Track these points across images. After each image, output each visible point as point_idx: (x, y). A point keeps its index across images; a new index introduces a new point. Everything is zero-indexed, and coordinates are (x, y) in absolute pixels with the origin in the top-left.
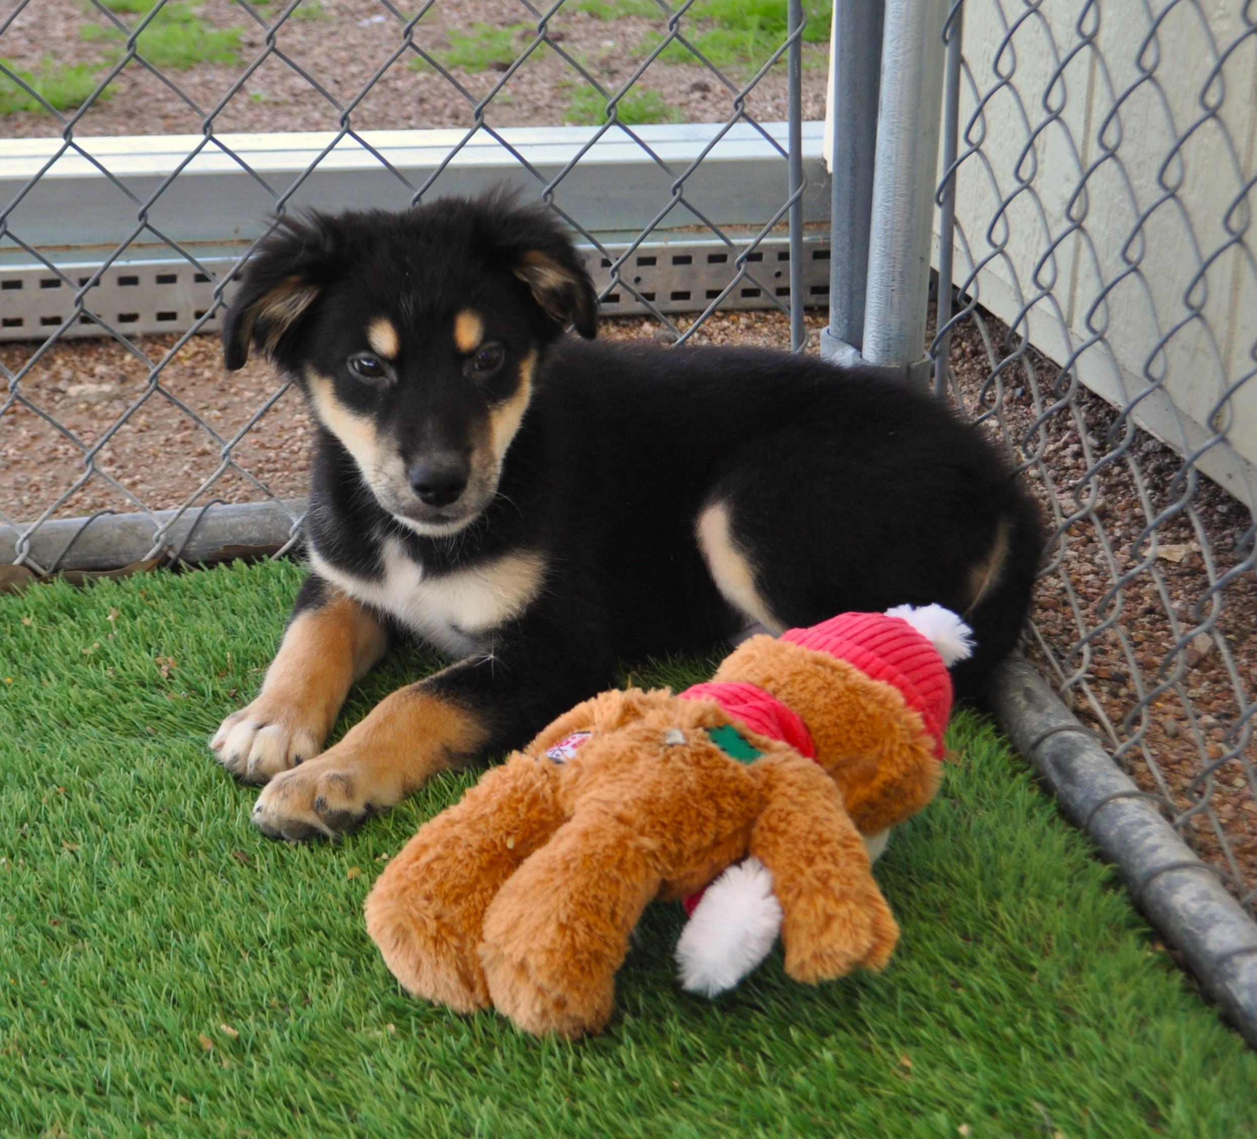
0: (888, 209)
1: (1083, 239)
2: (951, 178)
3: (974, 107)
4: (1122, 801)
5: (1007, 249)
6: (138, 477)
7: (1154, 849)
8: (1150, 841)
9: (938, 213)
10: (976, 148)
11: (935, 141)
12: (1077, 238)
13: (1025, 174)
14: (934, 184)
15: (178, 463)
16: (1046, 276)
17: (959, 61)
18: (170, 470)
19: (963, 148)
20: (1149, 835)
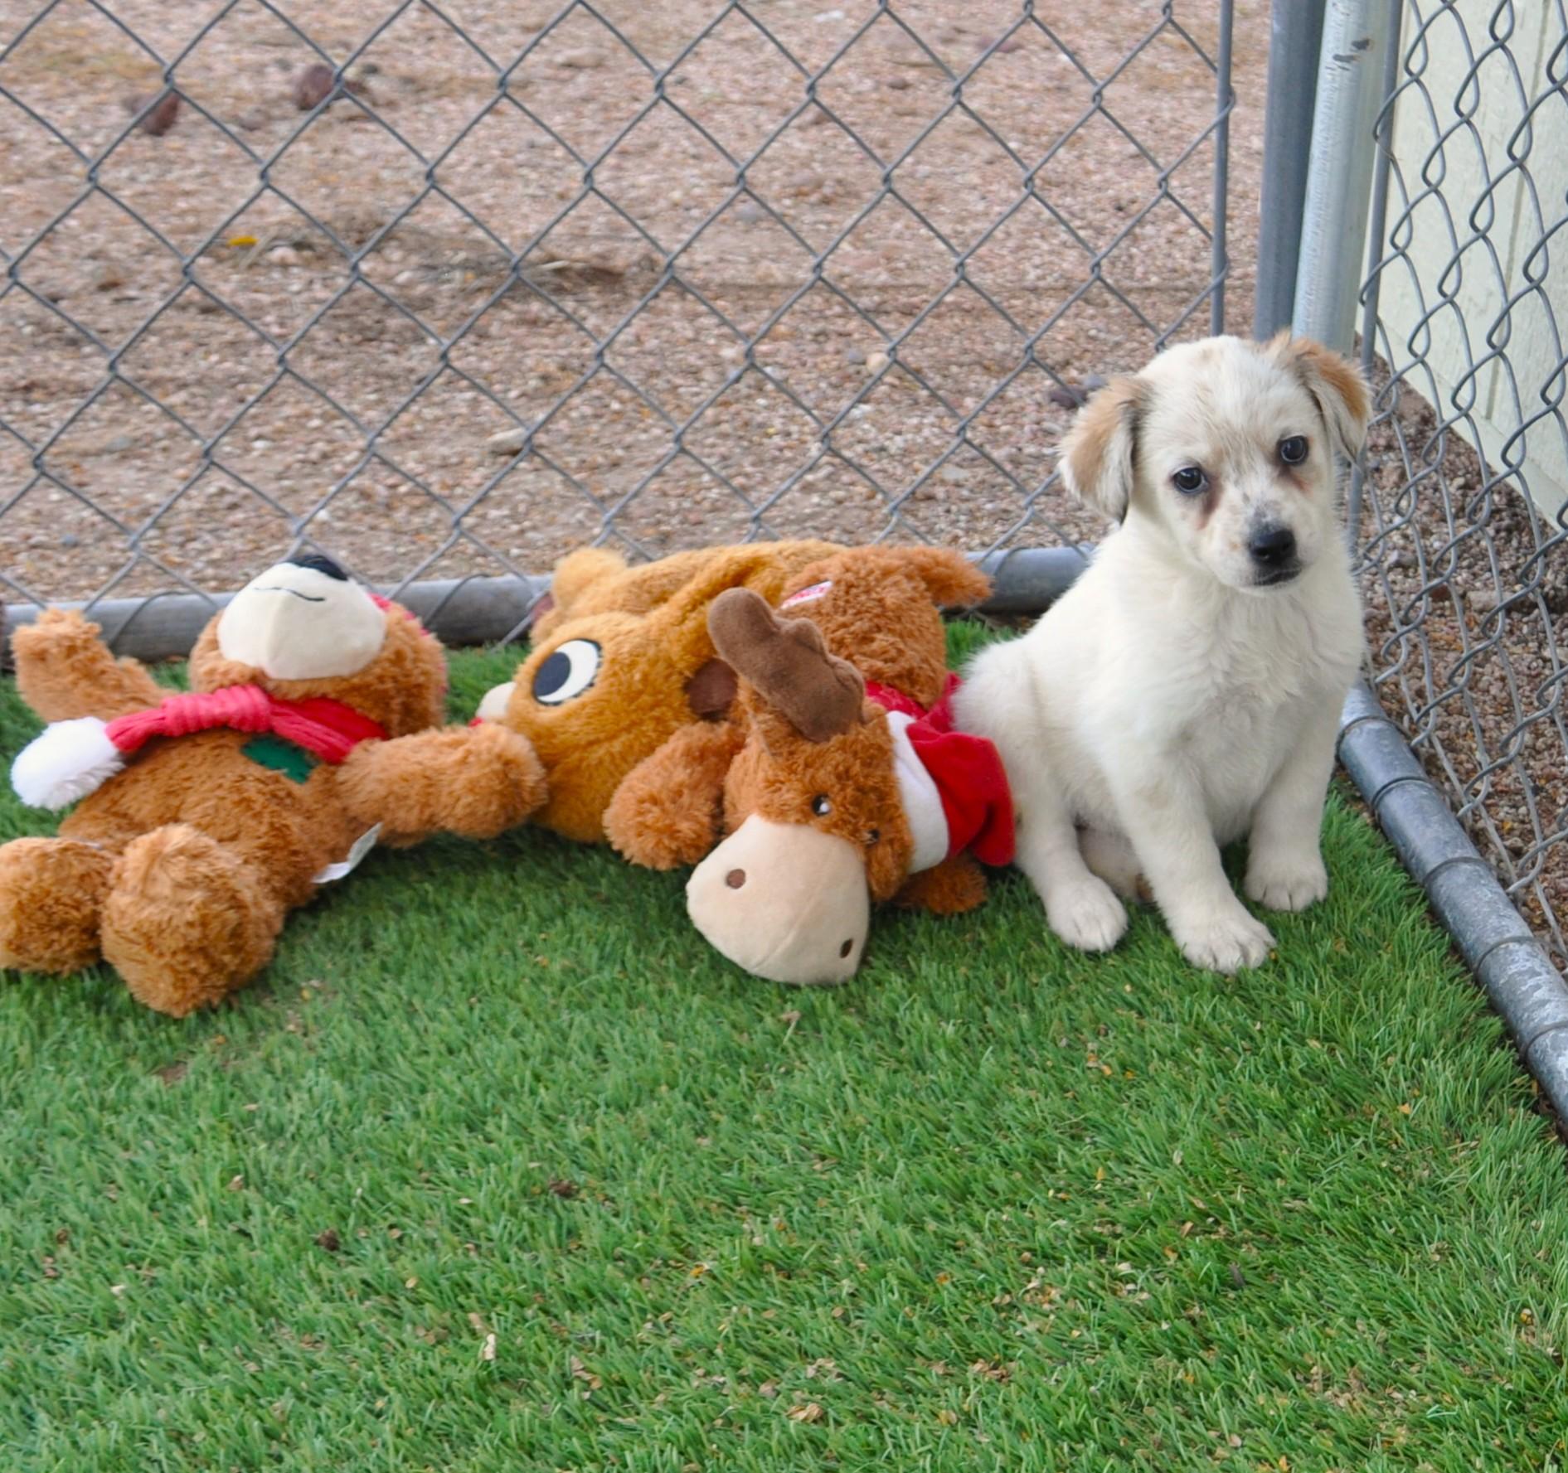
0: (1310, 302)
1: (1502, 366)
2: (1375, 279)
3: (1402, 211)
4: (1513, 946)
5: (1428, 359)
6: (527, 524)
7: (1543, 1003)
8: (1539, 995)
9: (1361, 312)
10: (1402, 252)
11: (1362, 237)
12: (1496, 366)
13: (1448, 288)
14: (1358, 280)
15: (571, 509)
16: (1464, 397)
17: (1389, 160)
18: (563, 517)
19: (1388, 251)
20: (1538, 987)
